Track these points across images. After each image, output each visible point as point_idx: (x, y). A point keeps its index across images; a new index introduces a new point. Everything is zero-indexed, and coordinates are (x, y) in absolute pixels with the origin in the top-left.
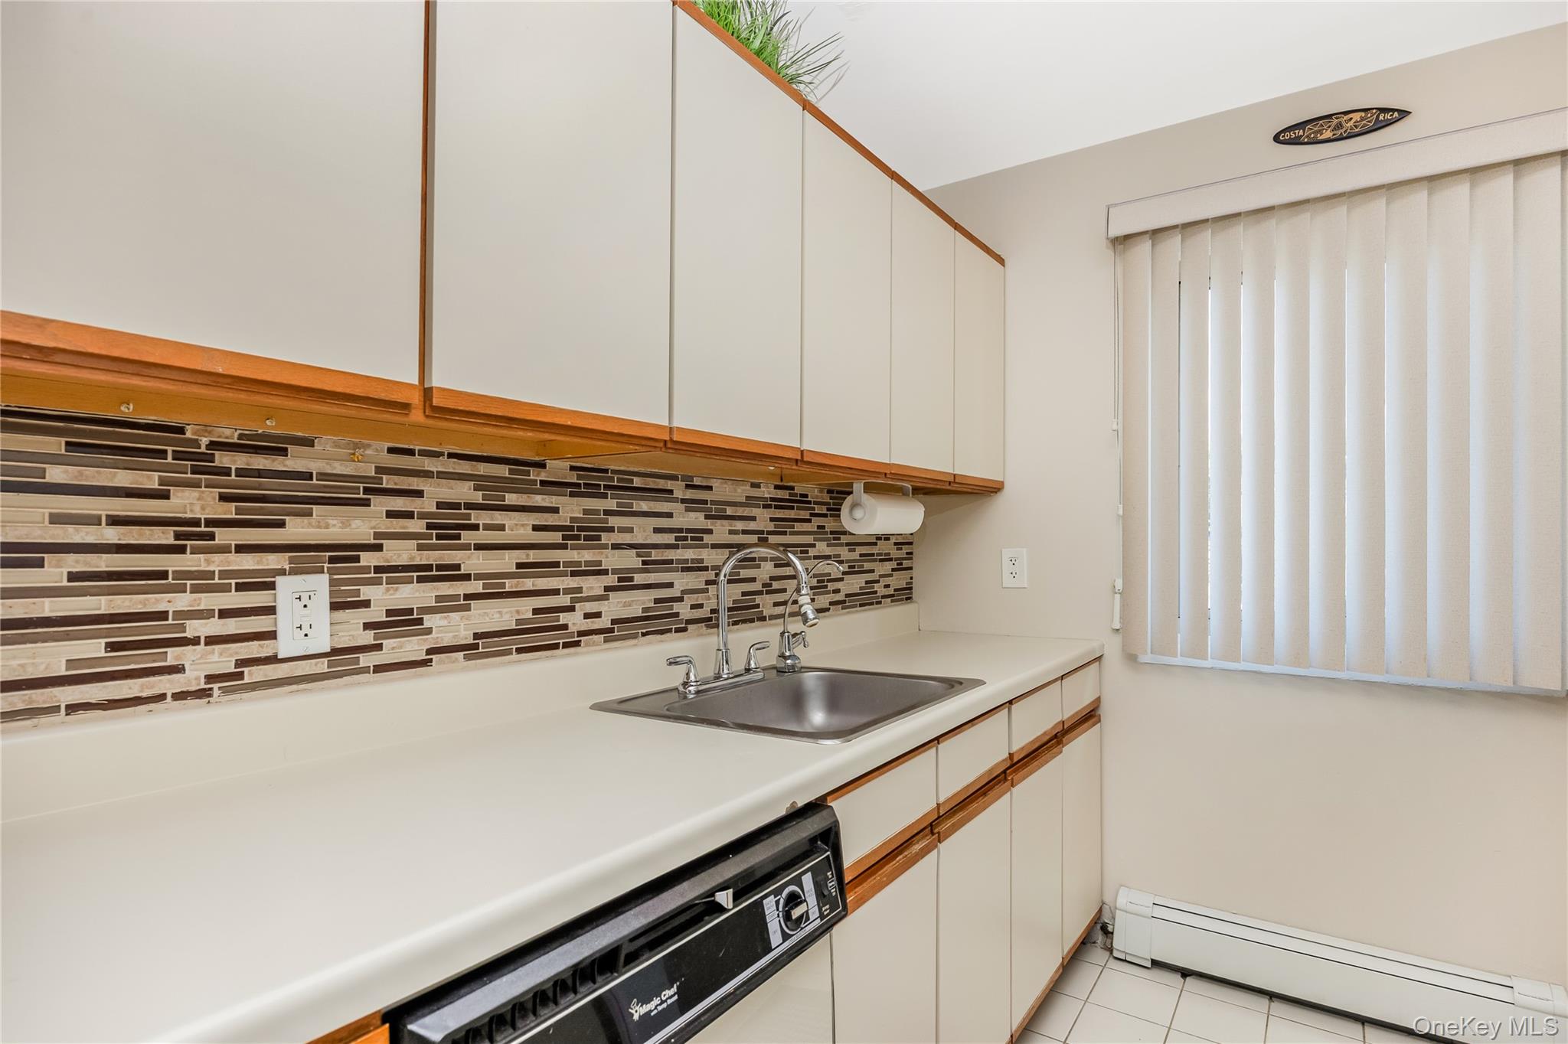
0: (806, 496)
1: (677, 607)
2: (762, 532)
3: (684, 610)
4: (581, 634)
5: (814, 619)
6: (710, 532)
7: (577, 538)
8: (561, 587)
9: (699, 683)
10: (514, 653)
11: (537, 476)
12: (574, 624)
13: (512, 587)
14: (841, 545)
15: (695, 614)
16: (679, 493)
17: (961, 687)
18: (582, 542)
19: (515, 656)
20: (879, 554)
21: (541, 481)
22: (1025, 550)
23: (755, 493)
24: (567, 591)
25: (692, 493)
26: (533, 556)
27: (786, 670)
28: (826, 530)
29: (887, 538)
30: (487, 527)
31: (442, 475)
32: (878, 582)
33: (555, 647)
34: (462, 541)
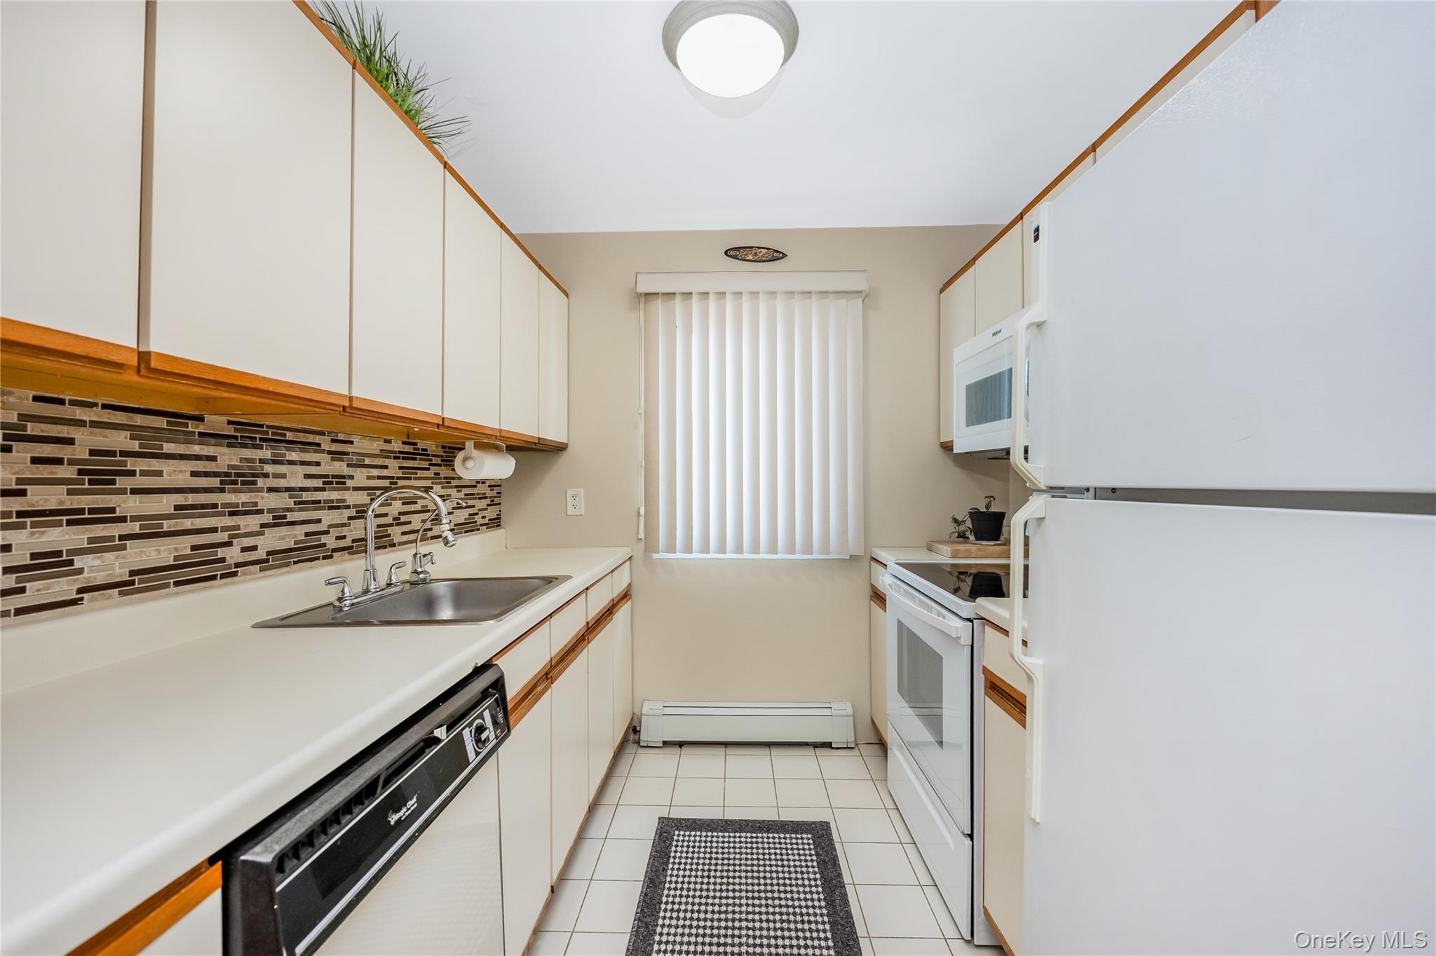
0: (426, 450)
1: (324, 539)
2: (393, 478)
3: (330, 541)
4: (238, 565)
5: (453, 541)
6: (352, 477)
7: (235, 482)
8: (219, 526)
9: (353, 598)
10: (172, 586)
11: (195, 428)
12: (231, 557)
13: (170, 527)
14: (451, 487)
15: (339, 544)
16: (325, 446)
17: (558, 581)
18: (239, 486)
19: (172, 589)
20: (478, 494)
21: (199, 432)
22: (582, 489)
23: (387, 447)
24: (224, 529)
25: (336, 446)
26: (191, 499)
27: (418, 582)
28: (441, 476)
29: (484, 483)
30: (143, 473)
31: (95, 424)
32: (477, 514)
33: (213, 578)
34: (117, 486)
